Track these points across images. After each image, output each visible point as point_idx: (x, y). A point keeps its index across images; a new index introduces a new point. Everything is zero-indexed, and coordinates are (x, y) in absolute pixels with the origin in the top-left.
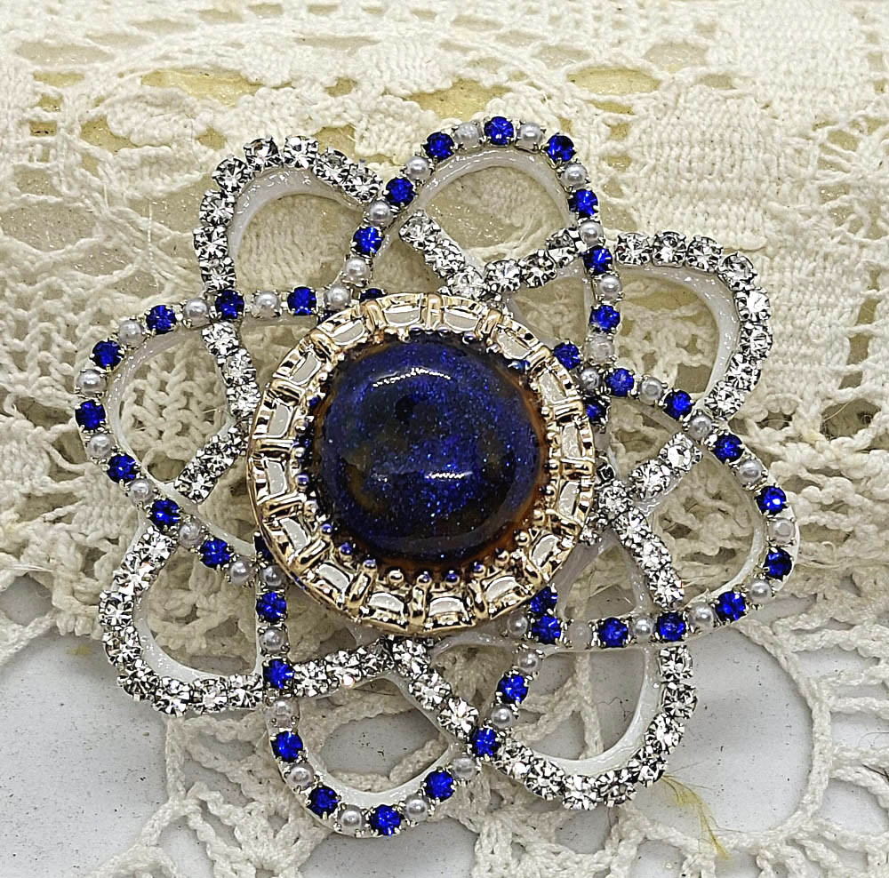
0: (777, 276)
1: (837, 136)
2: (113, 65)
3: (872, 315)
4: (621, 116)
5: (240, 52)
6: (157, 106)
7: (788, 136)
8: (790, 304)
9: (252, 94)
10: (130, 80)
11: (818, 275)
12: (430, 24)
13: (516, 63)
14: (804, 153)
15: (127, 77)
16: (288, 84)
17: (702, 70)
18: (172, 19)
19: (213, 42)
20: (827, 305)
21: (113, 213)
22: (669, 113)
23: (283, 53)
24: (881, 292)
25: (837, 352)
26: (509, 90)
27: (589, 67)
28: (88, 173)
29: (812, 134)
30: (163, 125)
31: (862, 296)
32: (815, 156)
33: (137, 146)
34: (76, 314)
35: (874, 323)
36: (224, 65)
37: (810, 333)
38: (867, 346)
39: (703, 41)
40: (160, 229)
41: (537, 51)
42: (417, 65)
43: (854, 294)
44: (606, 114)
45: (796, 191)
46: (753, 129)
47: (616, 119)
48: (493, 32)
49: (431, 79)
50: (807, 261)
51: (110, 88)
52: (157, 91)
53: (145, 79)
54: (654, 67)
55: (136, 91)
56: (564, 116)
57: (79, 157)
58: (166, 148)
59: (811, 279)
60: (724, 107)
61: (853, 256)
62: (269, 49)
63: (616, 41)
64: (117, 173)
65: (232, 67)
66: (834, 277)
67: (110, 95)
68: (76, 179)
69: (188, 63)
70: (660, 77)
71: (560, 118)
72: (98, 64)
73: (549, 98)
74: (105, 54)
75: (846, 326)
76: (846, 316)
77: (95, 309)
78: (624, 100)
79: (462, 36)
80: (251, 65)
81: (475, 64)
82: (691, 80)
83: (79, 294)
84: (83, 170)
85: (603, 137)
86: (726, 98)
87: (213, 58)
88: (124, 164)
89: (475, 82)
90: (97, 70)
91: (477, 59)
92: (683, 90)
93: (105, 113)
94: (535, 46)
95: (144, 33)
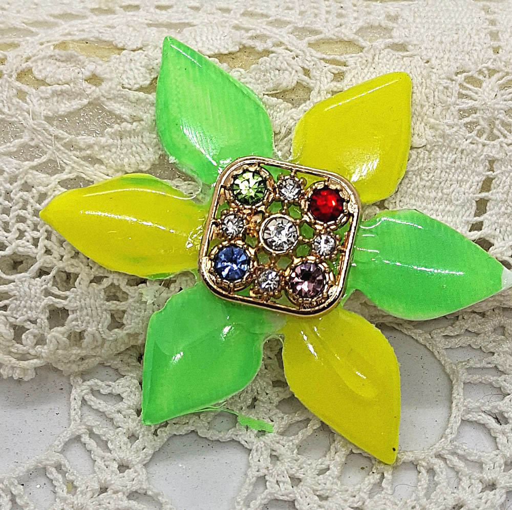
0: (433, 163)
1: (470, 80)
2: (37, 38)
3: (490, 186)
4: (340, 67)
5: (113, 31)
6: (63, 61)
7: (440, 79)
8: (441, 180)
9: (119, 54)
10: (47, 47)
11: (458, 163)
12: (228, 15)
13: (278, 36)
14: (450, 90)
15: (46, 45)
16: (141, 49)
17: (389, 41)
18: (74, 13)
19: (97, 25)
20: (462, 181)
21: (35, 124)
22: (369, 65)
23: (138, 31)
24: (495, 173)
25: (468, 209)
26: (272, 52)
27: (322, 39)
28: (20, 101)
29: (455, 78)
30: (65, 72)
31: (483, 175)
32: (456, 91)
33: (50, 85)
34: (11, 184)
35: (491, 192)
36: (104, 38)
37: (453, 198)
38: (486, 205)
39: (390, 24)
40: (62, 134)
41: (290, 30)
42: (218, 38)
43: (478, 174)
44: (331, 67)
45: (444, 113)
46: (419, 75)
47: (337, 70)
48: (265, 19)
49: (226, 46)
50: (451, 154)
51: (35, 51)
52: (63, 53)
53: (55, 46)
54: (360, 39)
55: (50, 53)
56: (306, 67)
57: (15, 91)
58: (67, 86)
59: (453, 165)
60: (402, 62)
61: (479, 151)
62: (131, 29)
63: (338, 24)
64: (38, 101)
65: (108, 39)
66: (467, 164)
67: (34, 56)
68: (13, 104)
69: (83, 37)
70: (364, 44)
71: (303, 68)
72: (28, 38)
73: (297, 57)
74: (33, 32)
75: (474, 194)
76: (474, 187)
77: (23, 182)
78: (342, 58)
79: (246, 22)
80: (119, 37)
81: (253, 38)
82: (383, 46)
83: (13, 172)
84: (18, 100)
85: (329, 80)
86: (403, 57)
87: (97, 34)
88: (42, 95)
89: (254, 48)
90: (27, 42)
91: (254, 35)
92: (378, 52)
93: (31, 65)
94: (290, 27)
95: (56, 20)
